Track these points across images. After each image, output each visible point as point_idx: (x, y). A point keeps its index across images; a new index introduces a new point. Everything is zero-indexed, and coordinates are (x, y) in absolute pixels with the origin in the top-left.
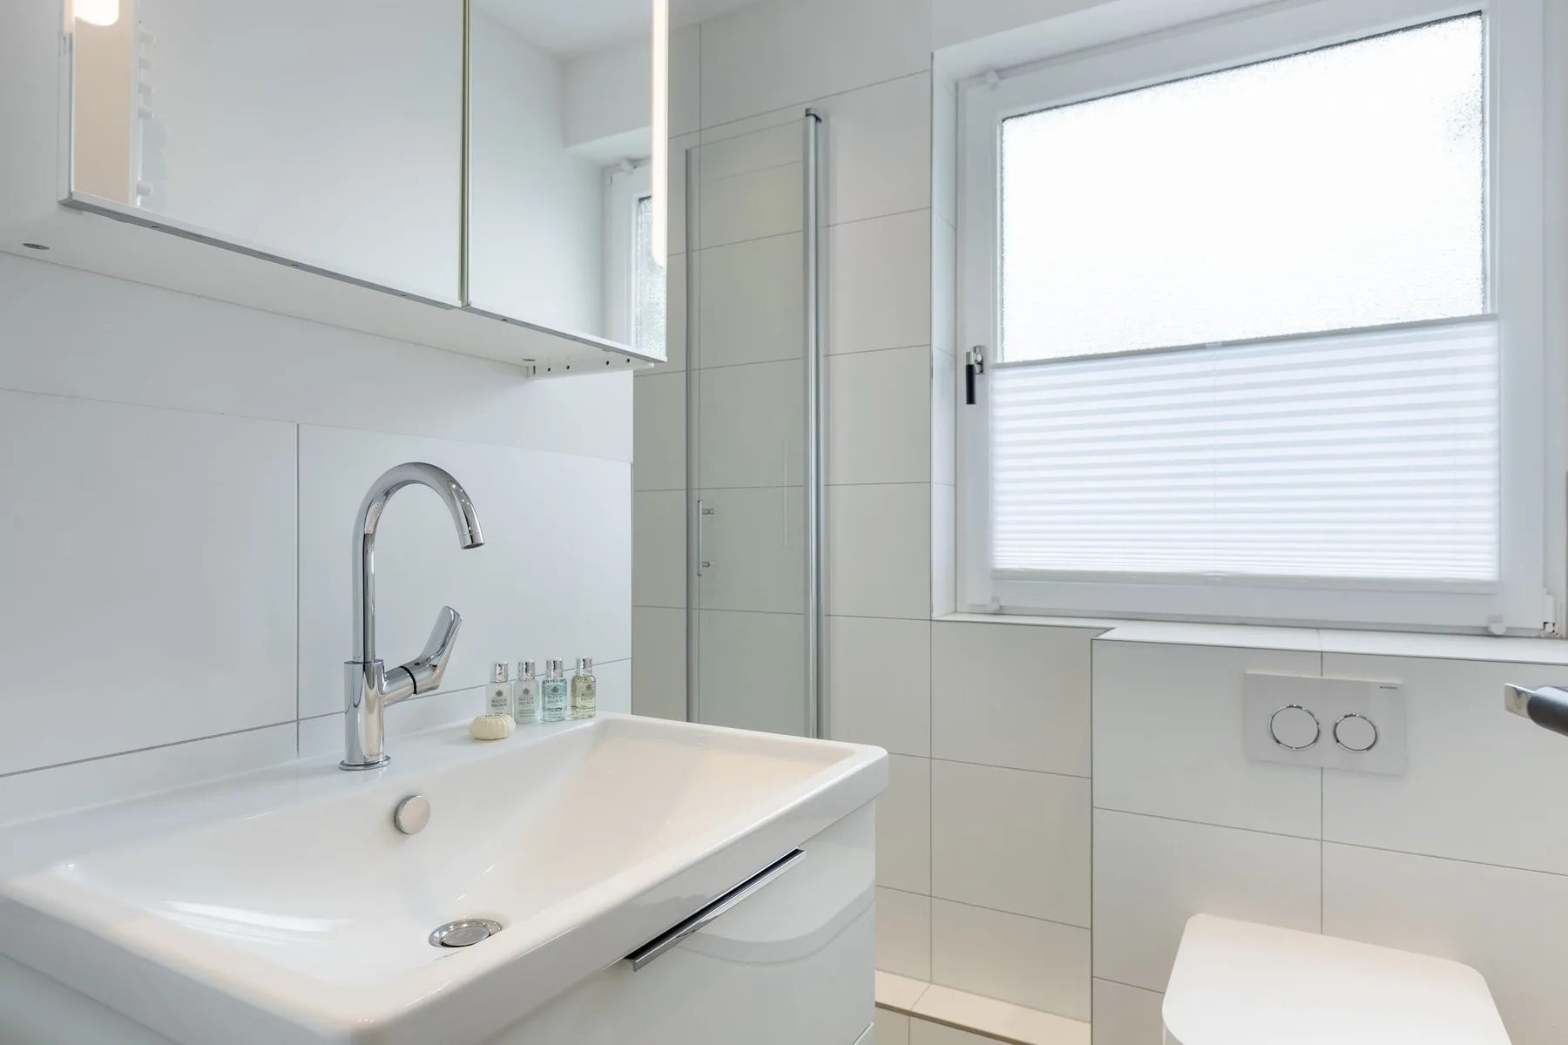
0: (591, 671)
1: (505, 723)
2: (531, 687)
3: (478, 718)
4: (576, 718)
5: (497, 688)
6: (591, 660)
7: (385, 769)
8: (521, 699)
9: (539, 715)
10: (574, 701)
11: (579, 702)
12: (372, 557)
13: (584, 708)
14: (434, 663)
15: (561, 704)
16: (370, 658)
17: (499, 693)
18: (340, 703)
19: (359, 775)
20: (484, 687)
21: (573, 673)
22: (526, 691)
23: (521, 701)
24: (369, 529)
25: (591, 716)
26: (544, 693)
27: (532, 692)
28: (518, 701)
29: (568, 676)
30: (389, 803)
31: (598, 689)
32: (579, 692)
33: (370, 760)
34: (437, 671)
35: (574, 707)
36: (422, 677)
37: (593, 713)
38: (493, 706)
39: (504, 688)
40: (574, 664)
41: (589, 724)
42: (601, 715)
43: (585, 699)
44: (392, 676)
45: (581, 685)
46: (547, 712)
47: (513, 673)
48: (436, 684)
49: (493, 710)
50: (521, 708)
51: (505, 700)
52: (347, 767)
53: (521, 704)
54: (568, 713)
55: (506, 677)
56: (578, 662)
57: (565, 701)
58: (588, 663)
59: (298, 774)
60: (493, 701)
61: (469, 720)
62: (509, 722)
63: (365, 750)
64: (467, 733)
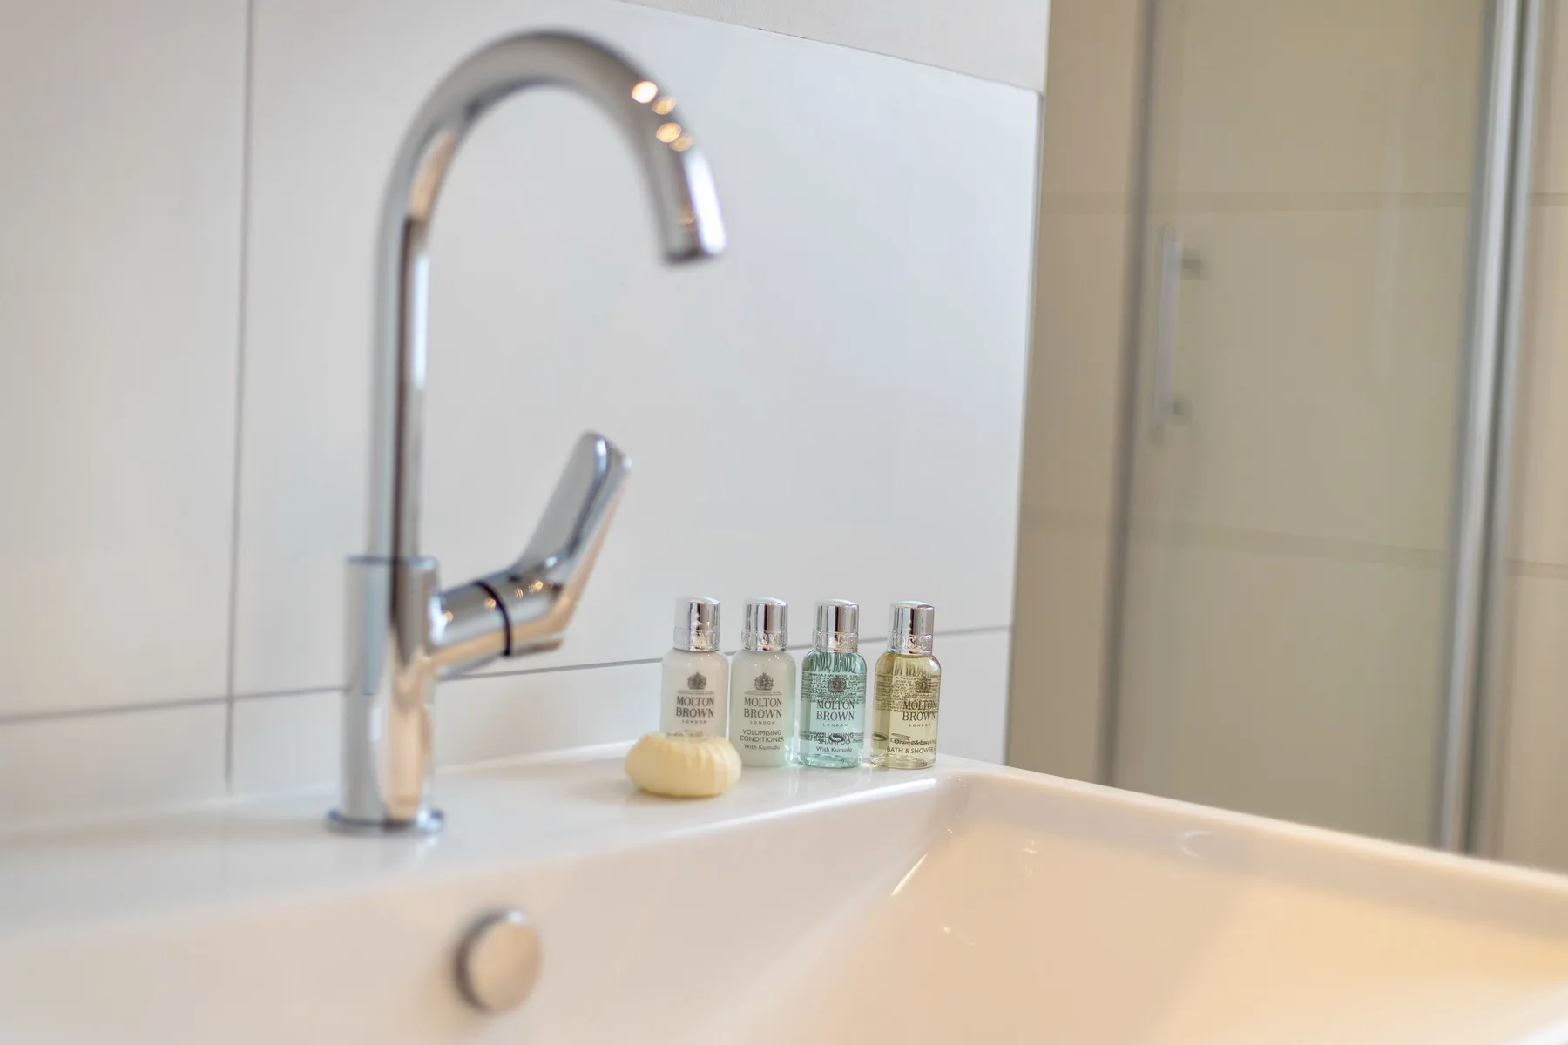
0: (930, 645)
1: (717, 758)
2: (778, 670)
3: (646, 741)
4: (884, 767)
5: (692, 666)
6: (931, 614)
7: (432, 841)
8: (749, 702)
9: (792, 748)
10: (884, 722)
11: (898, 724)
12: (422, 270)
13: (903, 740)
14: (555, 578)
15: (848, 728)
16: (406, 553)
17: (697, 682)
18: (332, 666)
19: (373, 847)
20: (659, 664)
21: (884, 648)
22: (764, 682)
23: (751, 708)
24: (417, 203)
25: (922, 765)
26: (807, 694)
27: (779, 685)
28: (741, 706)
29: (871, 655)
30: (445, 925)
31: (947, 696)
32: (899, 696)
33: (398, 812)
34: (564, 600)
35: (881, 737)
36: (524, 611)
37: (928, 757)
38: (681, 713)
39: (707, 666)
40: (884, 627)
41: (923, 783)
42: (950, 765)
43: (913, 717)
44: (456, 602)
45: (904, 686)
46: (814, 744)
47: (732, 633)
48: (554, 637)
49: (679, 723)
50: (746, 723)
51: (711, 701)
52: (345, 824)
53: (748, 714)
54: (865, 750)
55: (715, 641)
56: (898, 614)
57: (861, 718)
58: (922, 624)
59: (228, 829)
60: (681, 701)
61: (622, 747)
62: (725, 757)
63: (387, 792)
64: (621, 775)
